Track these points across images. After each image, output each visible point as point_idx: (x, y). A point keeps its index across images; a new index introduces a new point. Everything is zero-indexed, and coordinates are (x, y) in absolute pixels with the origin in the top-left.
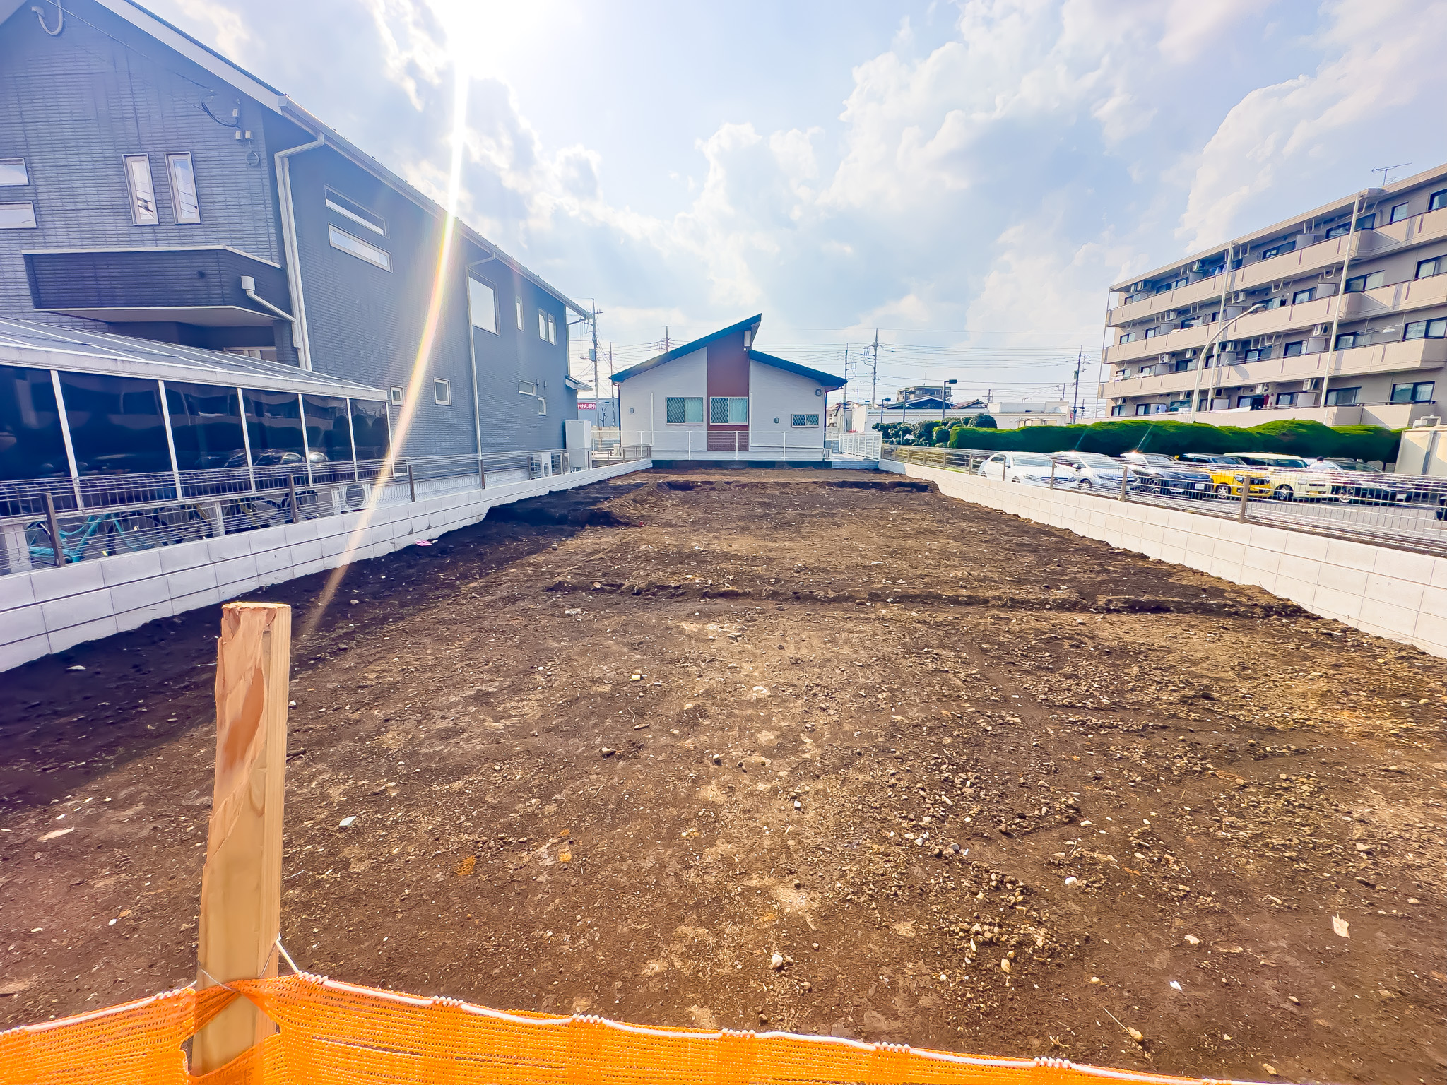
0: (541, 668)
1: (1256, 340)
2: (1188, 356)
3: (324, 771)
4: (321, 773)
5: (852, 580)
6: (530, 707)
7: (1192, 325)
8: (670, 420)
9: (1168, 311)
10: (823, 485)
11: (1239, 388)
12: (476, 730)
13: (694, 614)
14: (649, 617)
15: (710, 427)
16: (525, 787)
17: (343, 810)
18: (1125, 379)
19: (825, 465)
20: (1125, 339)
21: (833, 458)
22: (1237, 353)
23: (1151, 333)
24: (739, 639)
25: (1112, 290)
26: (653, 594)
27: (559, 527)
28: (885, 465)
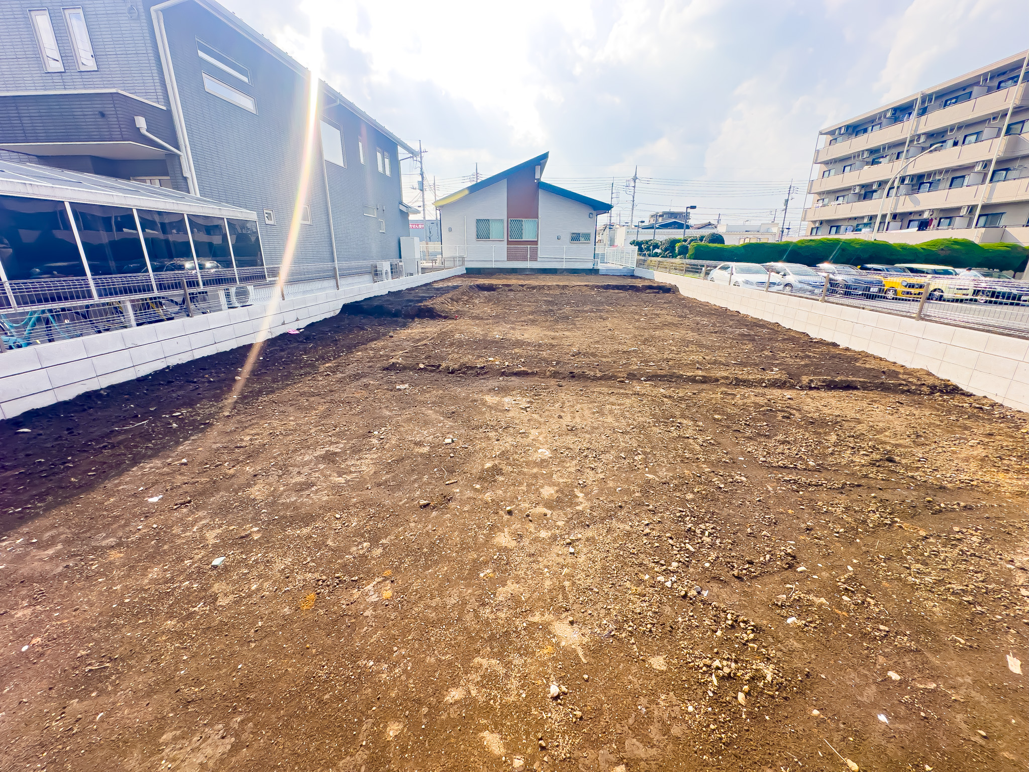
0: (376, 433)
1: (929, 174)
2: (875, 187)
3: (204, 518)
4: (201, 519)
5: (614, 362)
6: (366, 465)
7: (880, 163)
8: (479, 237)
9: (863, 151)
10: (592, 287)
11: (911, 213)
12: (324, 484)
13: (494, 389)
14: (460, 391)
15: (509, 243)
16: (358, 533)
17: (216, 550)
18: (824, 206)
19: (594, 272)
20: (826, 174)
21: (600, 266)
22: (913, 186)
23: (848, 169)
24: (528, 409)
25: (821, 134)
26: (464, 373)
27: (395, 319)
28: (638, 272)
